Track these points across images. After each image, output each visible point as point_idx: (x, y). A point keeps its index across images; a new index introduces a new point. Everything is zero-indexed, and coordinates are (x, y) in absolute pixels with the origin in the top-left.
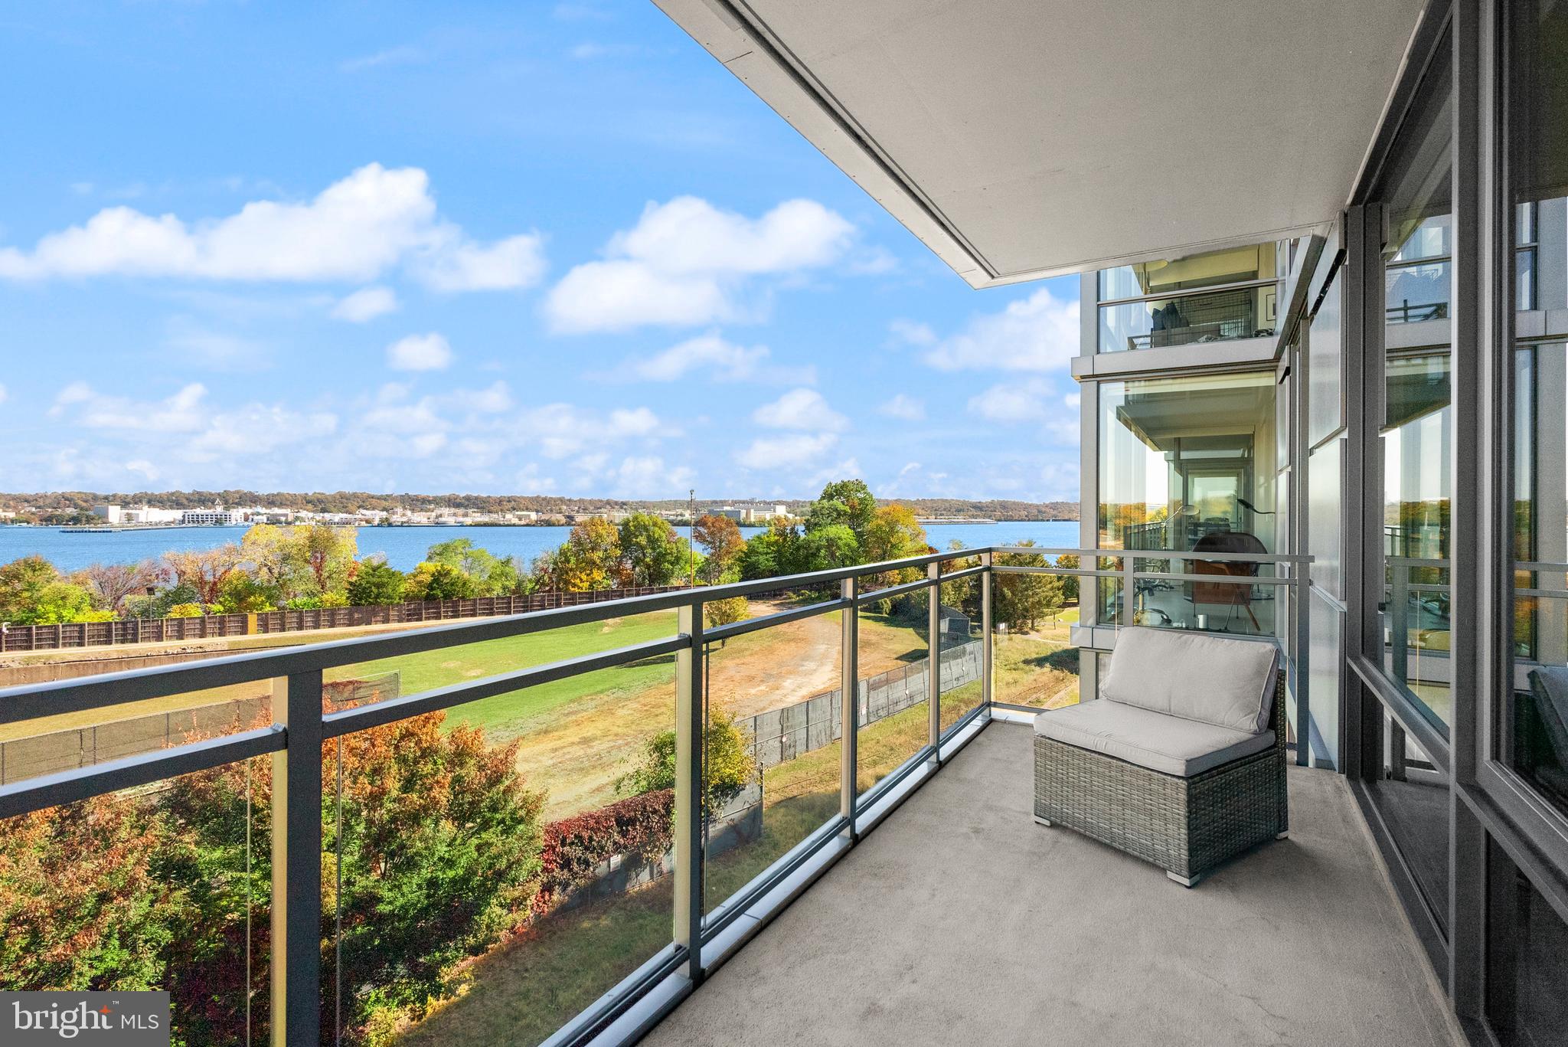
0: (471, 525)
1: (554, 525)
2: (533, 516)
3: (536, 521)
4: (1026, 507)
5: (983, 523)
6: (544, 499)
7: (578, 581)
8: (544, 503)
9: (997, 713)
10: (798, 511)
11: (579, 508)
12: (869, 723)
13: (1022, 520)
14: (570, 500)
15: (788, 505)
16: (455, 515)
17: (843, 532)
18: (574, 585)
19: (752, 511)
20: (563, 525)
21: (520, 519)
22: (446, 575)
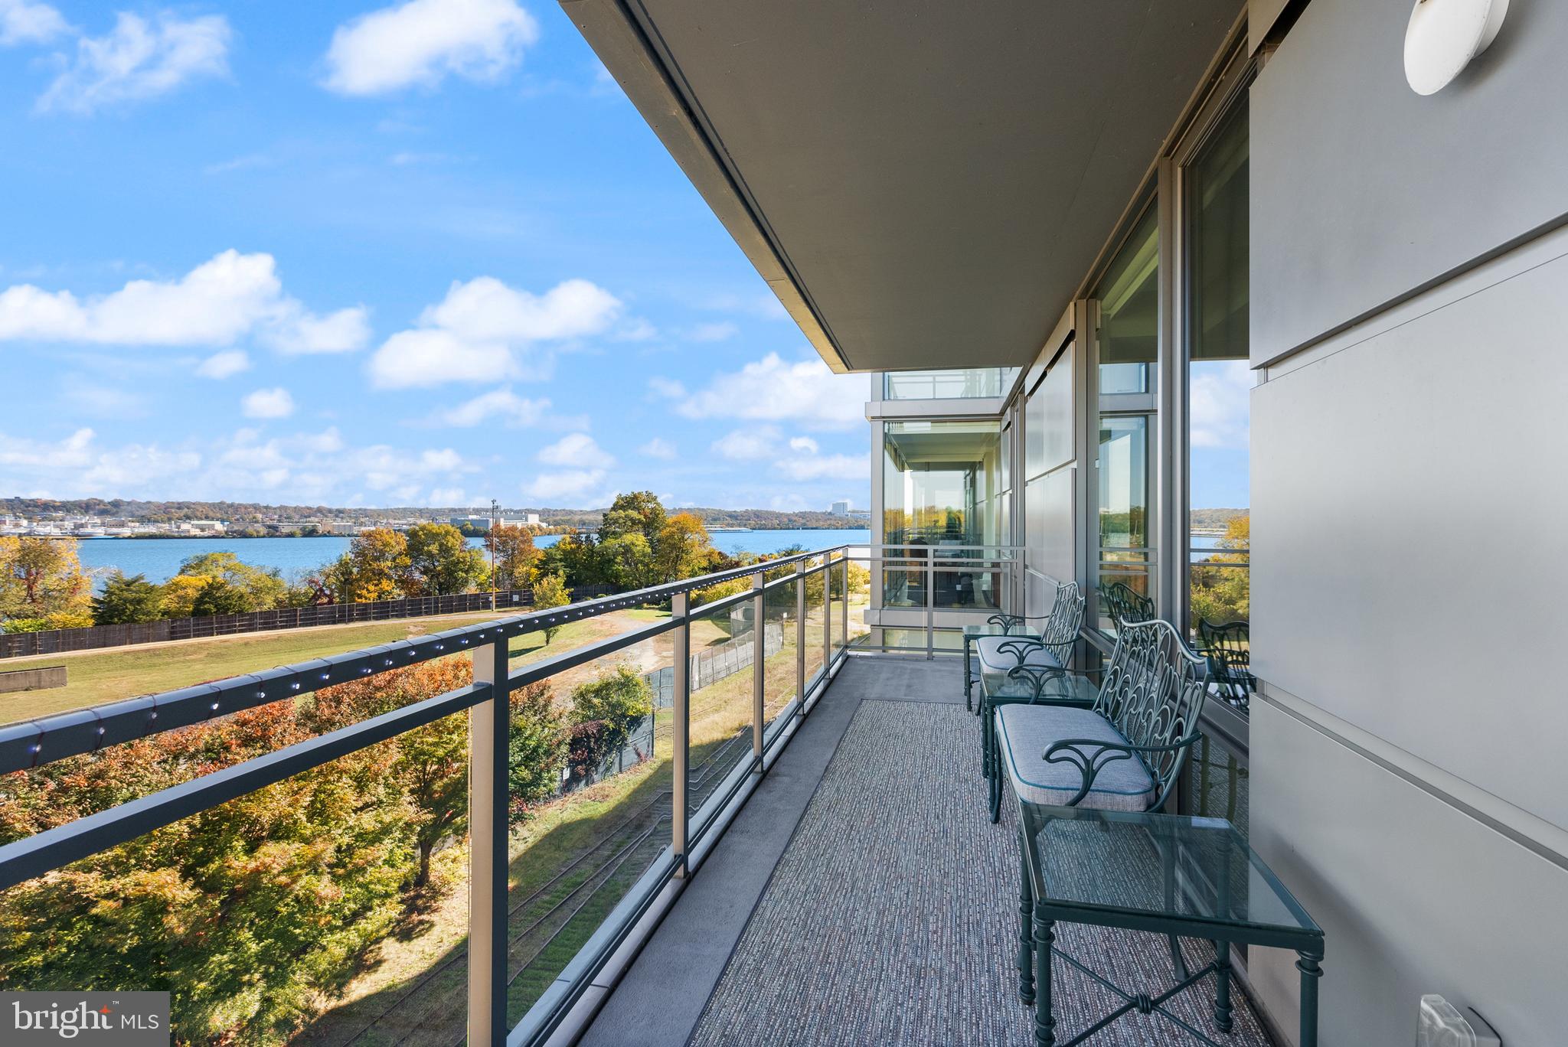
0: (129, 538)
1: (251, 536)
2: (219, 527)
3: (226, 532)
4: (779, 516)
5: (739, 531)
6: (231, 506)
7: (364, 592)
8: (230, 511)
9: (850, 653)
10: (551, 519)
11: (280, 516)
12: (700, 687)
13: (775, 529)
14: (267, 507)
15: (541, 513)
16: (103, 524)
17: (638, 540)
18: (360, 596)
19: (502, 520)
20: (264, 537)
21: (203, 530)
22: (218, 589)
